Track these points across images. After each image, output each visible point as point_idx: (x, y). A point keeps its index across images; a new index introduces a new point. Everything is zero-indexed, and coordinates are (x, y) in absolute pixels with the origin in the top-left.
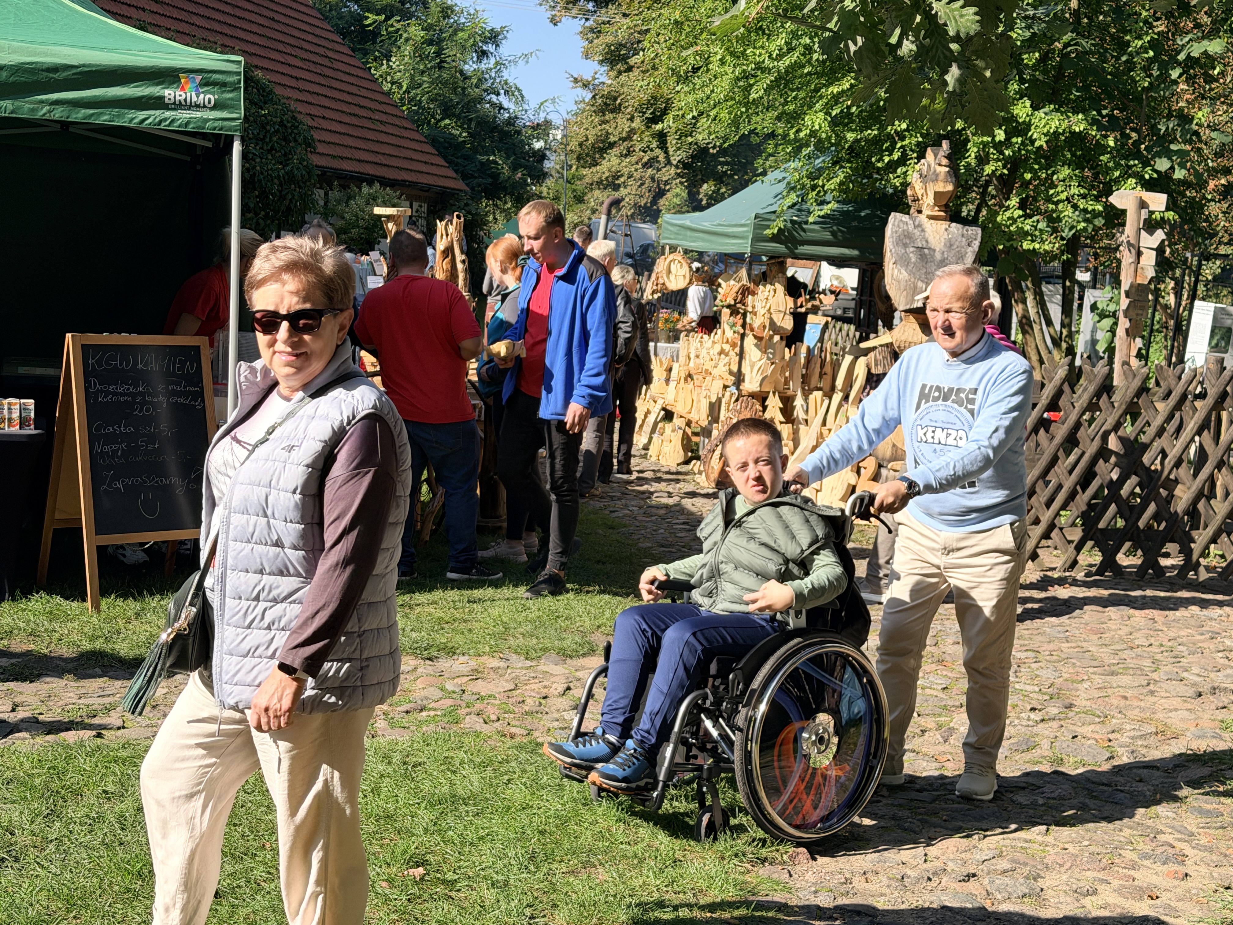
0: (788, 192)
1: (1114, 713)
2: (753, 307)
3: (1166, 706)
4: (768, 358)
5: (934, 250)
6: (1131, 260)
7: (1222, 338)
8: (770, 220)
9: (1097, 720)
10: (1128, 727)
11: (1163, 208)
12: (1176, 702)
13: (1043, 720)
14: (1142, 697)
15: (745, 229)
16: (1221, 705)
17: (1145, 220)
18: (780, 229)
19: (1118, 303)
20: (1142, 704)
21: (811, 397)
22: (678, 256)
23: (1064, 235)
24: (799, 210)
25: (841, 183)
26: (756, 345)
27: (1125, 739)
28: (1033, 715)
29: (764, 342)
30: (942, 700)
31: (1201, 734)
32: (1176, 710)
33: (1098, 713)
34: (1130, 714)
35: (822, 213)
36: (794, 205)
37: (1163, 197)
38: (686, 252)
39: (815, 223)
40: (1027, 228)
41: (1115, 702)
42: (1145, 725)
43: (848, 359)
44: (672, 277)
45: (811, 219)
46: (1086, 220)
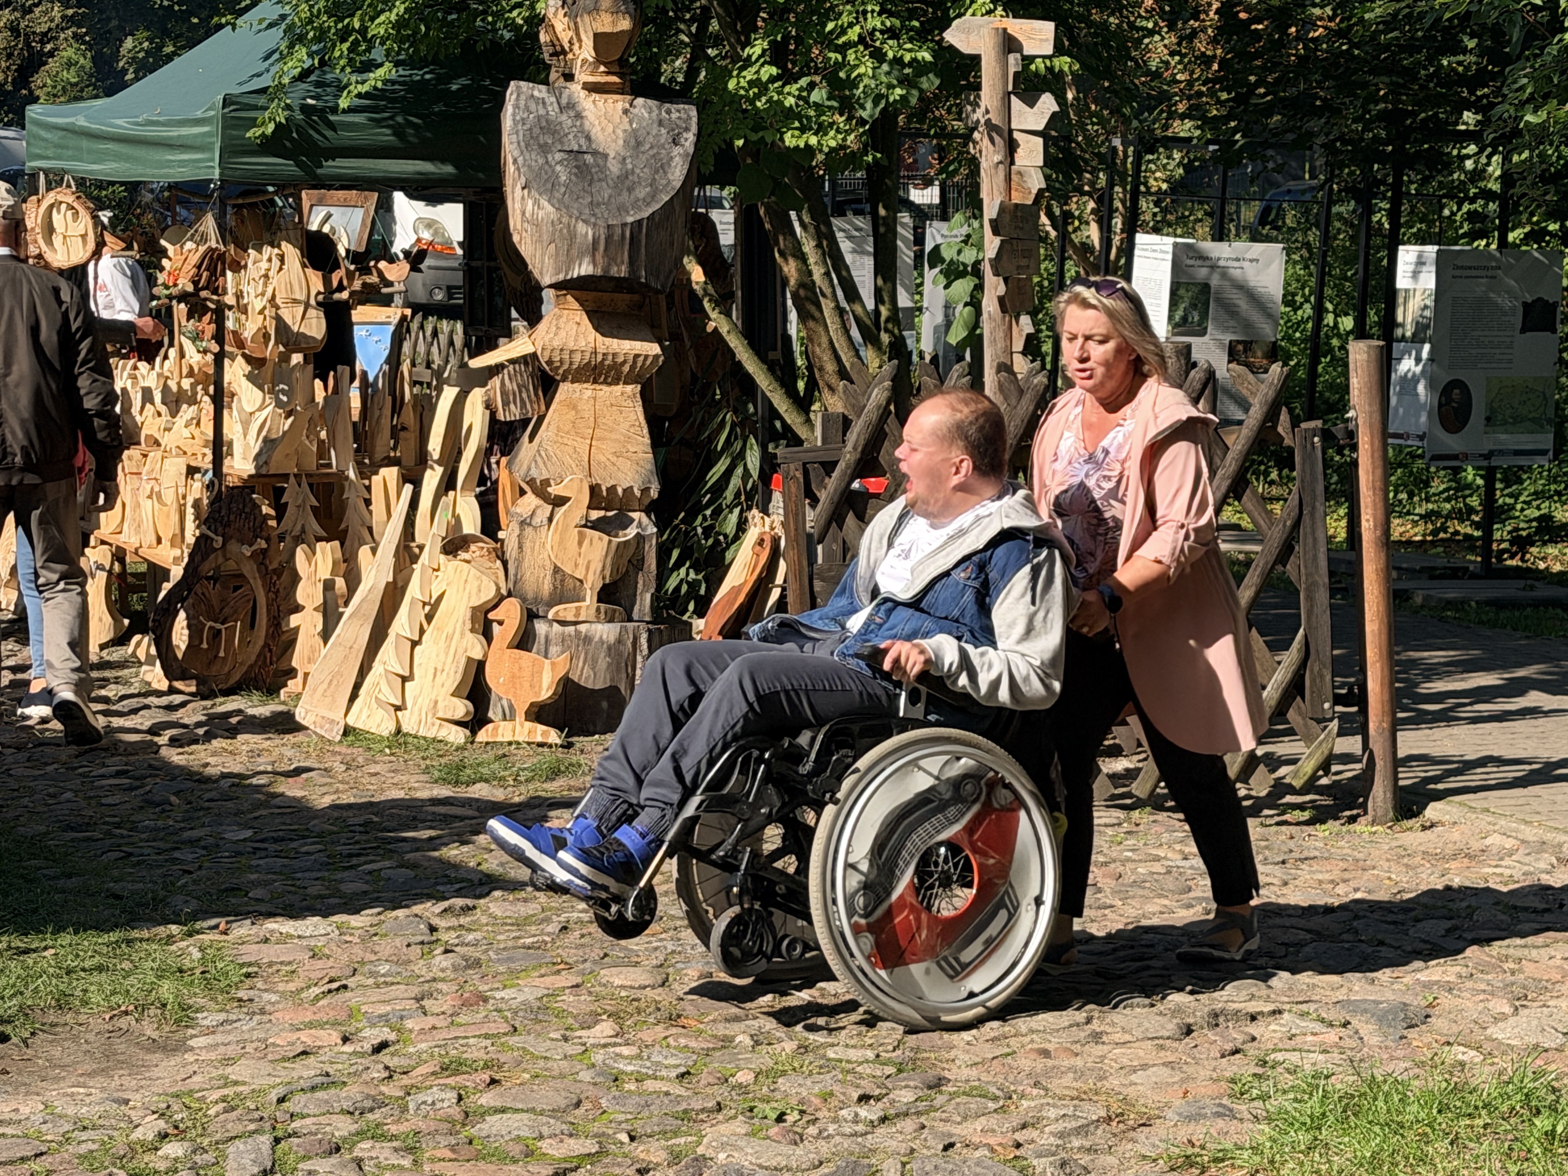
0: (291, 46)
1: (1025, 1086)
2: (239, 296)
3: (1125, 1061)
4: (279, 404)
5: (606, 156)
6: (997, 158)
7: (1194, 306)
8: (256, 108)
9: (991, 1105)
10: (1052, 1113)
11: (1049, 50)
12: (1145, 1051)
13: (884, 1120)
14: (1077, 1048)
15: (206, 129)
16: (1229, 1047)
17: (1016, 75)
18: (279, 126)
19: (980, 247)
20: (1079, 1062)
21: (376, 480)
22: (65, 195)
23: (865, 115)
24: (318, 84)
25: (399, 24)
26: (250, 377)
27: (1046, 1139)
28: (864, 1112)
29: (269, 367)
30: (678, 1099)
31: (1193, 1110)
32: (1144, 1067)
33: (993, 1089)
34: (1057, 1085)
35: (364, 89)
36: (304, 75)
37: (1048, 28)
38: (81, 183)
39: (350, 110)
40: (790, 101)
41: (1025, 1063)
42: (1086, 1105)
43: (449, 394)
44: (57, 240)
45: (343, 103)
46: (904, 81)
